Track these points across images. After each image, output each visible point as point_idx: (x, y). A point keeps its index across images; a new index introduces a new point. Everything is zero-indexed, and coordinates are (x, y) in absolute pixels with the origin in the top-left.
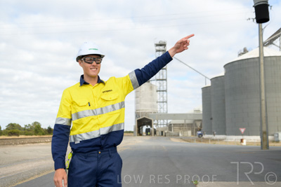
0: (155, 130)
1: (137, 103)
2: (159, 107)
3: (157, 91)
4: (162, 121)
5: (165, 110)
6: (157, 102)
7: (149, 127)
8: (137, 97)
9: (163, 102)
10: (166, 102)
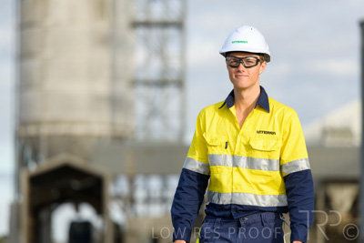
0: (117, 228)
1: (24, 84)
2: (141, 108)
3: (135, 25)
4: (155, 183)
5: (175, 123)
6: (134, 83)
7: (87, 213)
8: (24, 54)
9: (162, 83)
10: (180, 84)
